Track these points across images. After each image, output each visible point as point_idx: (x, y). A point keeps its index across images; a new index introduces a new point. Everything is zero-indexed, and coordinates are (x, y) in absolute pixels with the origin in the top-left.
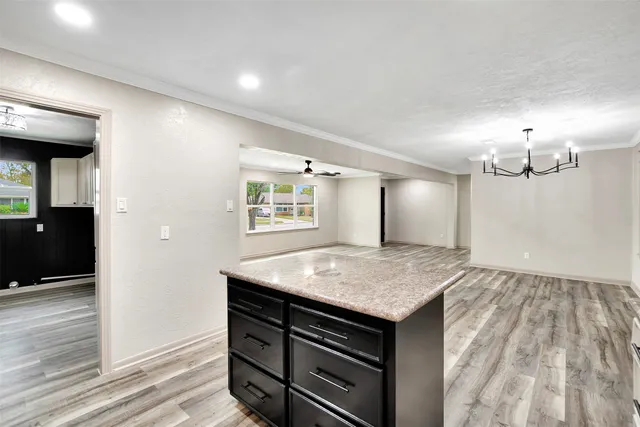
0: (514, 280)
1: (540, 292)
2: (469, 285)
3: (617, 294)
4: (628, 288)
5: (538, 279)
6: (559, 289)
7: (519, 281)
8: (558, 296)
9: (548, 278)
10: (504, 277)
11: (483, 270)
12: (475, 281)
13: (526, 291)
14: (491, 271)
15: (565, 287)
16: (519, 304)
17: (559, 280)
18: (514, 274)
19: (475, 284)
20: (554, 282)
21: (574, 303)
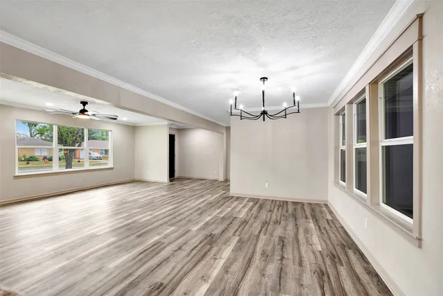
0: (257, 206)
1: (274, 217)
2: (222, 216)
3: (321, 212)
4: (326, 205)
5: (274, 203)
6: (287, 212)
7: (261, 207)
8: (286, 219)
9: (280, 201)
10: (251, 204)
11: (238, 198)
12: (229, 209)
13: (265, 216)
14: (243, 199)
15: (291, 208)
16: (257, 233)
17: (287, 202)
18: (259, 199)
19: (228, 214)
20: (283, 204)
21: (296, 225)
